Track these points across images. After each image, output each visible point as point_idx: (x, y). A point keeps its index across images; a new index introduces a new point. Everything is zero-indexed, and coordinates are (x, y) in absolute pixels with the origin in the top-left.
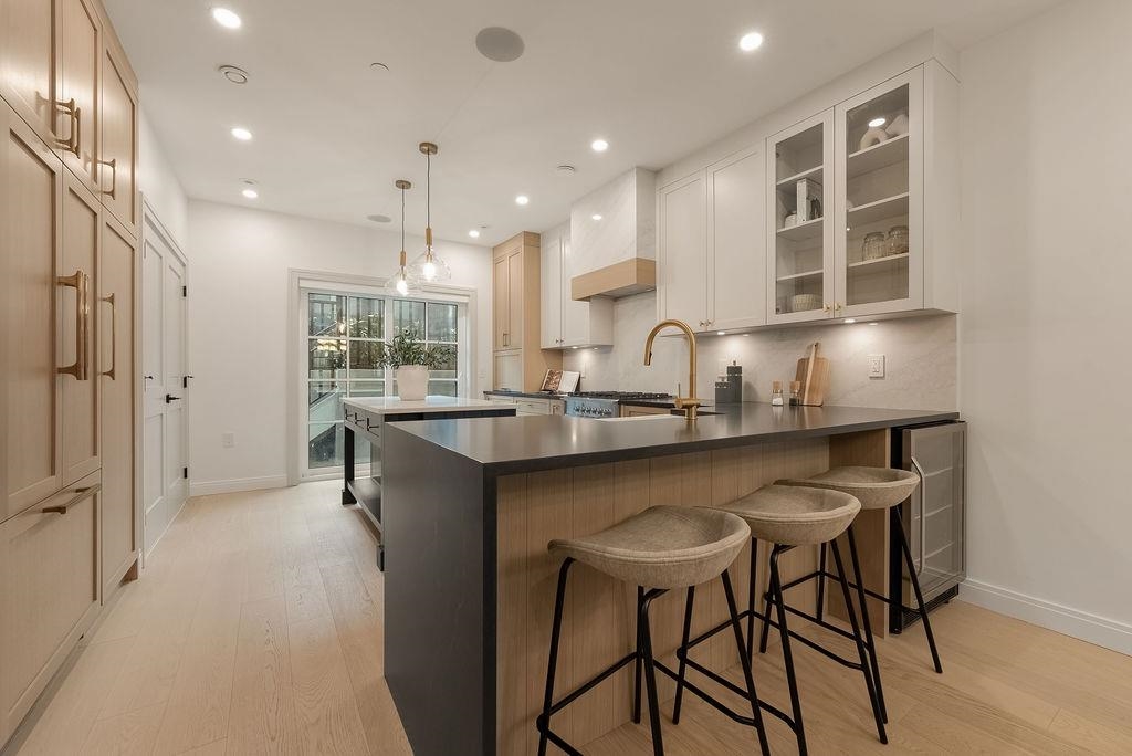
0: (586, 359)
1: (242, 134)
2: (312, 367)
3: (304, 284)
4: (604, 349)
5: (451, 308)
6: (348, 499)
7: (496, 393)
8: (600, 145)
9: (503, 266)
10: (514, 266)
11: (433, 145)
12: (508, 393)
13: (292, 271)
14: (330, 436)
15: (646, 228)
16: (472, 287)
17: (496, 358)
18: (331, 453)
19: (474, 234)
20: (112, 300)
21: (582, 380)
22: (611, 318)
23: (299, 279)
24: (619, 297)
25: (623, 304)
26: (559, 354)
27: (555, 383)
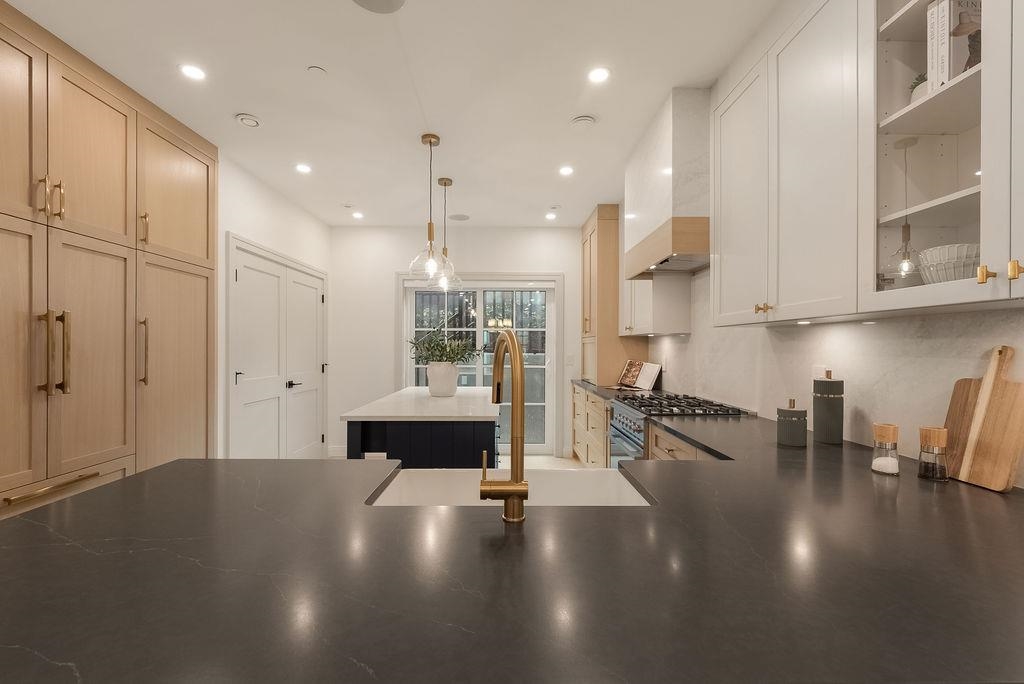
0: (666, 348)
1: (303, 169)
3: (407, 283)
4: (683, 338)
8: (598, 76)
9: (587, 245)
10: (593, 243)
11: (434, 136)
13: (398, 274)
15: (691, 172)
16: (560, 270)
17: (584, 345)
19: (551, 216)
20: (144, 323)
21: (663, 374)
22: (688, 299)
23: (404, 280)
24: (694, 272)
25: (699, 282)
26: (644, 341)
27: (633, 376)
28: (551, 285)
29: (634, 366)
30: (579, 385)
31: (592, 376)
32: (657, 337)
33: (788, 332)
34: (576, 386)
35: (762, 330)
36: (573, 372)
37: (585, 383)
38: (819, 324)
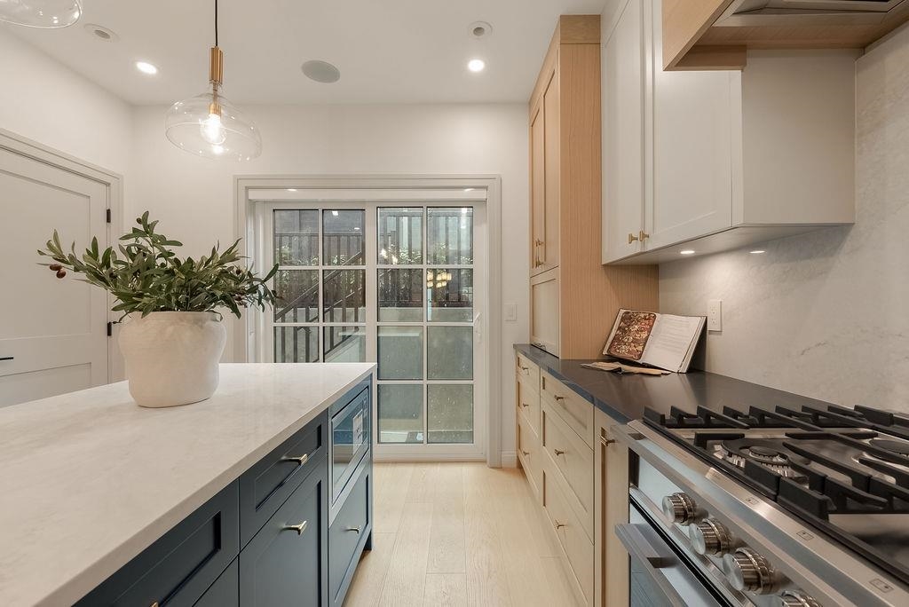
9: (538, 123)
13: (238, 180)
17: (533, 288)
19: (476, 65)
21: (710, 338)
23: (247, 188)
27: (635, 341)
28: (481, 195)
29: (636, 320)
30: (525, 354)
31: (551, 340)
34: (522, 357)
36: (517, 332)
37: (535, 351)
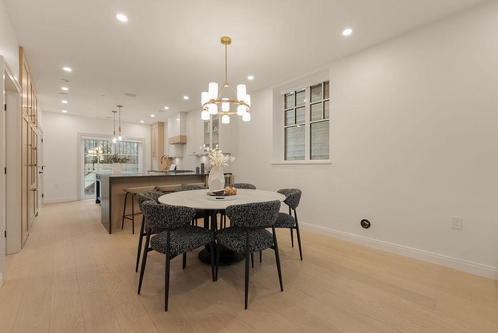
0: (177, 160)
2: (86, 162)
3: (82, 137)
4: (181, 158)
5: (136, 144)
6: (98, 202)
7: (152, 171)
8: (167, 108)
9: (153, 131)
10: (156, 131)
11: (121, 106)
12: (155, 171)
14: (93, 186)
15: (183, 127)
16: (144, 137)
17: (152, 160)
18: (93, 191)
19: (142, 122)
21: (176, 167)
22: (183, 149)
24: (184, 144)
25: (184, 146)
26: (171, 159)
31: (156, 169)
32: (175, 158)
33: (198, 157)
35: (195, 156)
38: (202, 156)
